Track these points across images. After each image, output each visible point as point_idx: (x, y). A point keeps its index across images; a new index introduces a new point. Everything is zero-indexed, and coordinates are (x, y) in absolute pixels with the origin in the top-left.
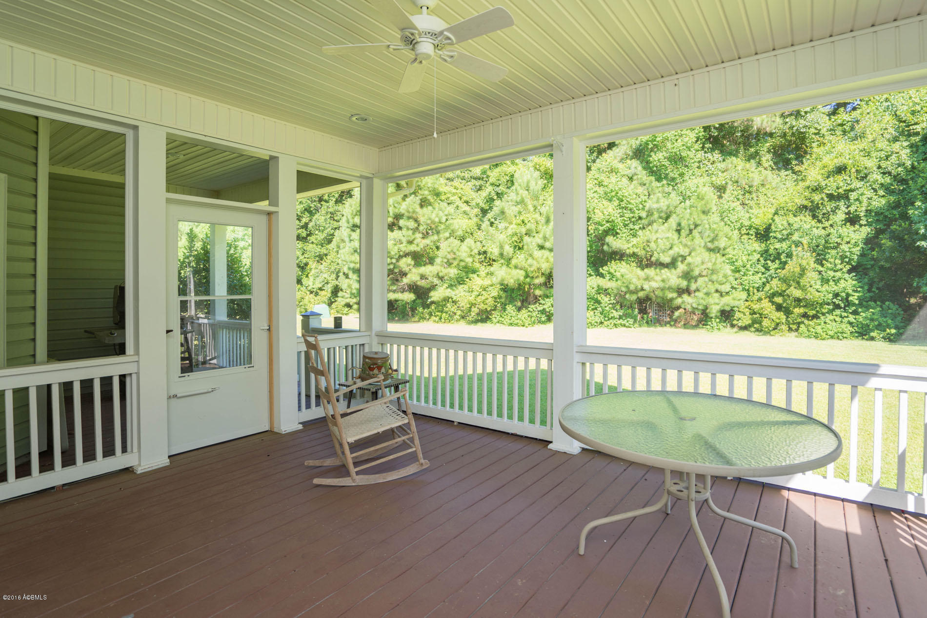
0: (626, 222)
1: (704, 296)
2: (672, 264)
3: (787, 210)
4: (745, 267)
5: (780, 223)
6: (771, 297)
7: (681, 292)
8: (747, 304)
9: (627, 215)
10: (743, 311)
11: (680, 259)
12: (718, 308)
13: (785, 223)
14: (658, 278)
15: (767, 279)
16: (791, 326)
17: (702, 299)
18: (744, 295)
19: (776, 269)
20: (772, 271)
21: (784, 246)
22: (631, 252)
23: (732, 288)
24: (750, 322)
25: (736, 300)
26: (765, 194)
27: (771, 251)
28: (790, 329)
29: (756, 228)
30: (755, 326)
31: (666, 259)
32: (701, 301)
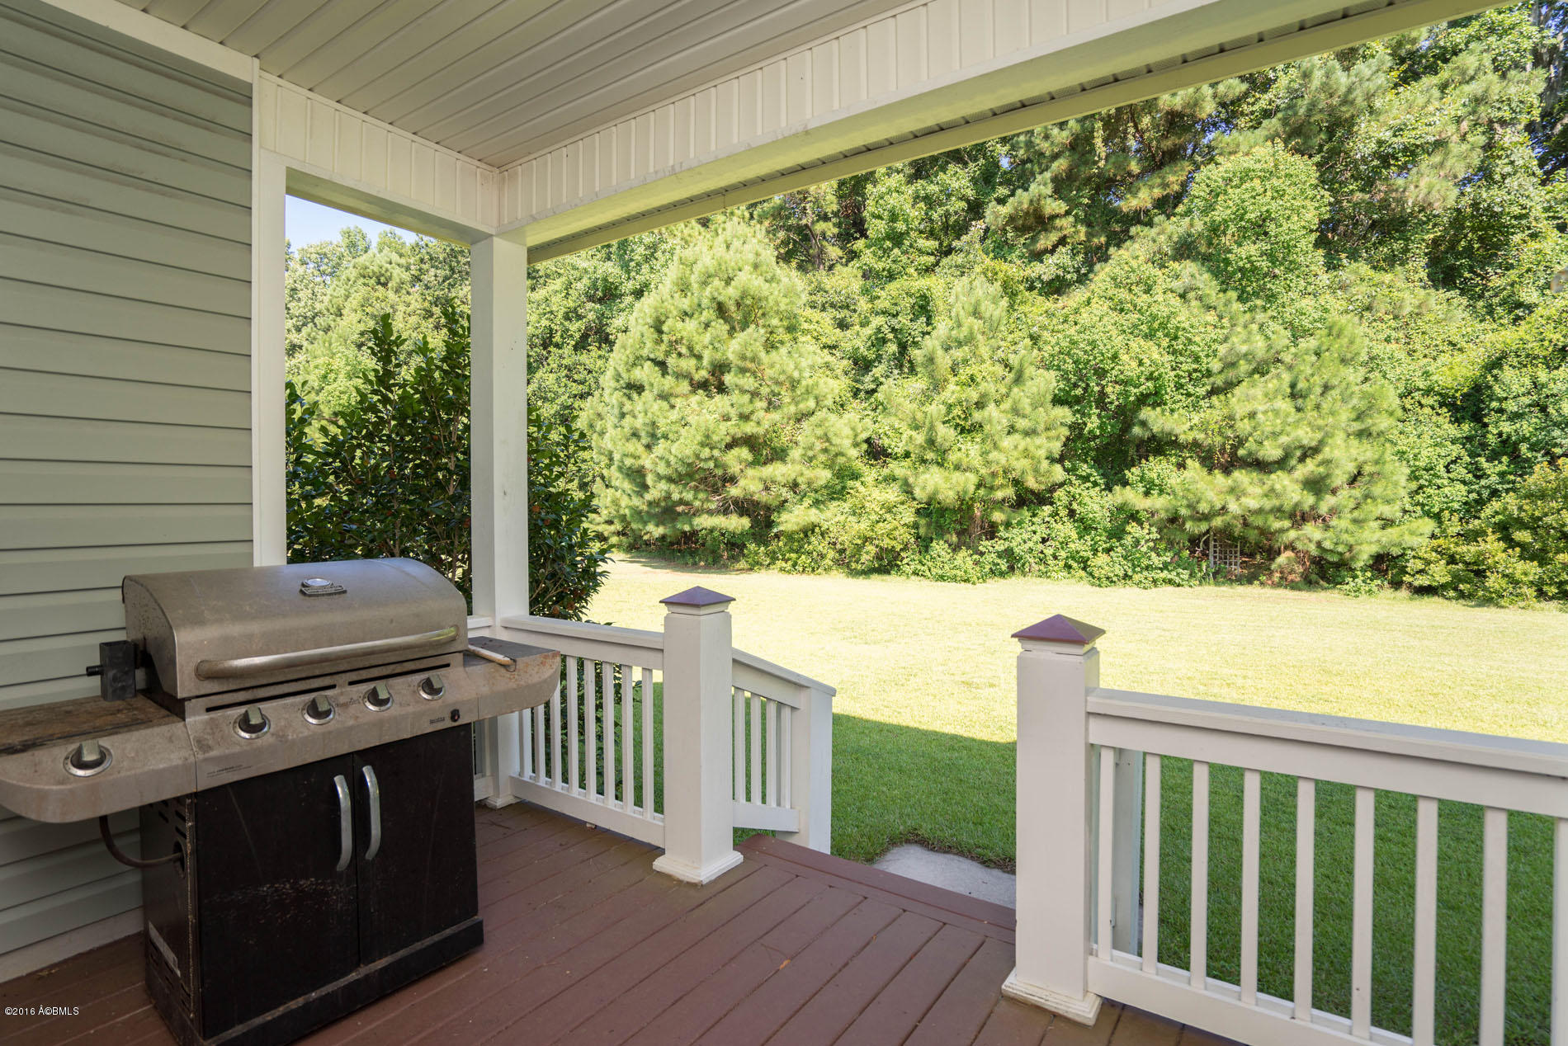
0: (1183, 381)
1: (1352, 527)
2: (1282, 464)
3: (1528, 356)
4: (1432, 469)
5: (1513, 380)
6: (1504, 530)
7: (1300, 517)
8: (1435, 543)
9: (1185, 367)
10: (1426, 556)
11: (1298, 453)
12: (1374, 549)
13: (1527, 381)
14: (1258, 490)
15: (1479, 494)
16: (1545, 588)
17: (1347, 531)
18: (1429, 525)
19: (1502, 475)
20: (1494, 479)
21: (1526, 427)
22: (1190, 439)
23: (1405, 511)
24: (1448, 579)
25: (1416, 535)
26: (1423, 333)
27: (1492, 439)
28: (1541, 594)
29: (1440, 394)
30: (1461, 587)
31: (1271, 452)
32: (1345, 537)
